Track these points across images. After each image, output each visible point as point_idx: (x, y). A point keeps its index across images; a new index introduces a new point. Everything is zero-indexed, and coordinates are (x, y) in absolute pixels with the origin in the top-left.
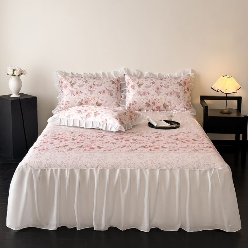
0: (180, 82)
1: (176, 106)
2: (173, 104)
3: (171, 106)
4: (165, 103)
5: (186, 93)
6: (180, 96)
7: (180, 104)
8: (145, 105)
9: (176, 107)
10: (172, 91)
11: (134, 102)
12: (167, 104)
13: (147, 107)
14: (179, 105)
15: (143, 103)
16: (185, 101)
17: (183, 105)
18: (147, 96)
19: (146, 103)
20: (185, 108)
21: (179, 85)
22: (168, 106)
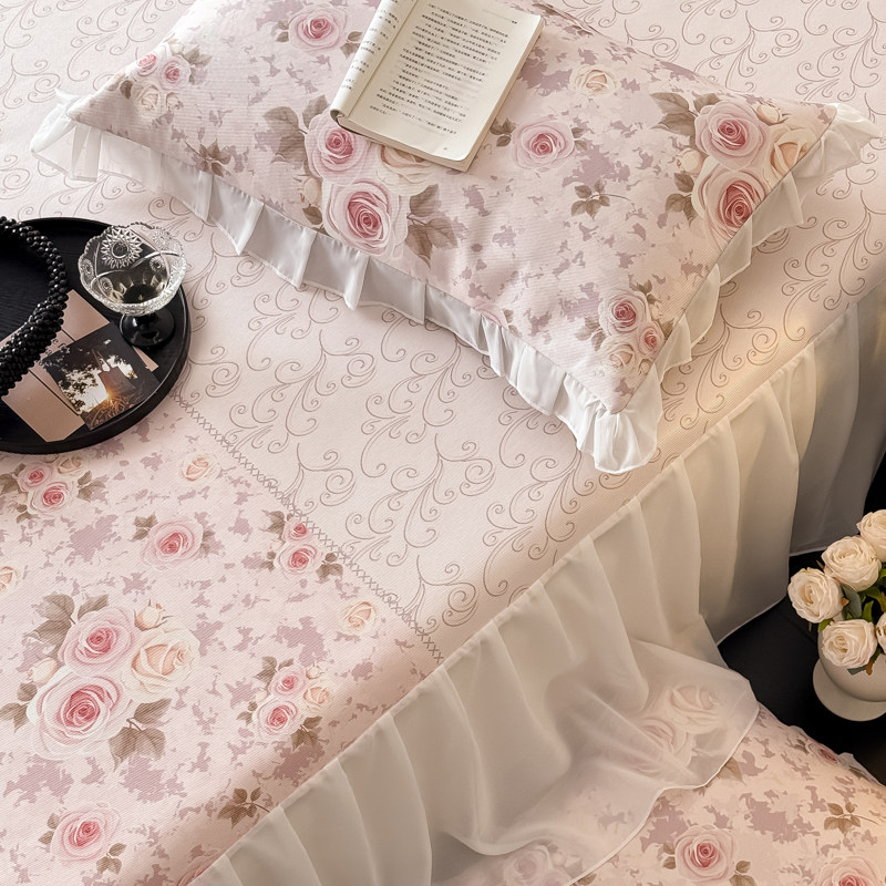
0: (690, 100)
1: (524, 270)
2: (507, 237)
3: (477, 248)
4: (441, 196)
5: (689, 211)
6: (604, 201)
7: (565, 265)
8: (265, 126)
9: (520, 284)
10: (567, 125)
11: (194, 58)
12: (451, 216)
13: (270, 154)
14: (549, 277)
15: (258, 98)
16: (625, 261)
17: (588, 288)
18: (322, 60)
19: (282, 115)
20: (593, 325)
21: (660, 115)
22: (447, 232)
